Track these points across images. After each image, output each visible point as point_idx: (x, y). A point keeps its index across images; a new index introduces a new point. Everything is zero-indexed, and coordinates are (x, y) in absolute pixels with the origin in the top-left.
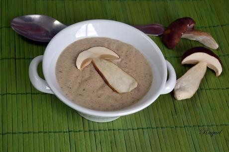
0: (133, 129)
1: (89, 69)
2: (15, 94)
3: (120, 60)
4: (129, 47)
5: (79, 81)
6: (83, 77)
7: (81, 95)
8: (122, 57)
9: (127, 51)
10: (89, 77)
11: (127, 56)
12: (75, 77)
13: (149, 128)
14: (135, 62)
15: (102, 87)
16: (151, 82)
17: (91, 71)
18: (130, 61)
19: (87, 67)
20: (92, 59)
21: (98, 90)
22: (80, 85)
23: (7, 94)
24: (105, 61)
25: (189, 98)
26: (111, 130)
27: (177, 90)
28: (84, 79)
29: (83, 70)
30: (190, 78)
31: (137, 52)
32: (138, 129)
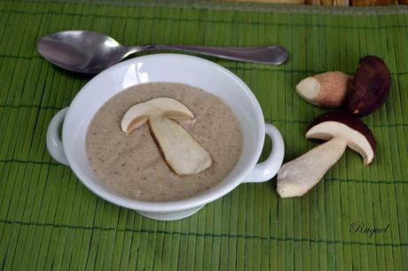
0: (197, 235)
1: (140, 132)
2: (24, 162)
3: (195, 121)
4: (216, 100)
5: (119, 151)
6: (127, 144)
7: (117, 173)
8: (199, 117)
9: (211, 108)
10: (138, 145)
11: (208, 115)
12: (114, 145)
13: (225, 235)
14: (220, 126)
15: (154, 163)
16: (237, 161)
17: (143, 135)
18: (211, 123)
19: (138, 129)
20: (148, 116)
21: (145, 168)
22: (119, 157)
23: (12, 160)
24: (169, 122)
25: (300, 195)
26: (161, 232)
27: (282, 180)
28: (129, 148)
29: (130, 134)
30: (310, 163)
31: (227, 109)
32: (205, 235)
